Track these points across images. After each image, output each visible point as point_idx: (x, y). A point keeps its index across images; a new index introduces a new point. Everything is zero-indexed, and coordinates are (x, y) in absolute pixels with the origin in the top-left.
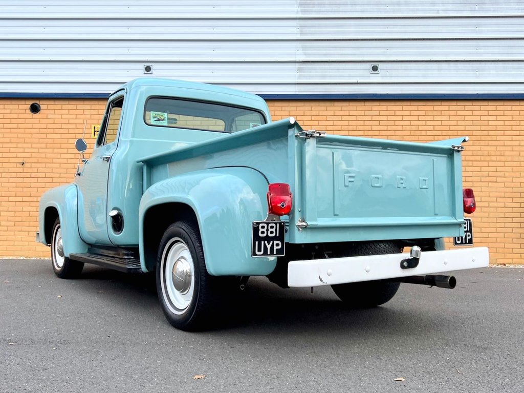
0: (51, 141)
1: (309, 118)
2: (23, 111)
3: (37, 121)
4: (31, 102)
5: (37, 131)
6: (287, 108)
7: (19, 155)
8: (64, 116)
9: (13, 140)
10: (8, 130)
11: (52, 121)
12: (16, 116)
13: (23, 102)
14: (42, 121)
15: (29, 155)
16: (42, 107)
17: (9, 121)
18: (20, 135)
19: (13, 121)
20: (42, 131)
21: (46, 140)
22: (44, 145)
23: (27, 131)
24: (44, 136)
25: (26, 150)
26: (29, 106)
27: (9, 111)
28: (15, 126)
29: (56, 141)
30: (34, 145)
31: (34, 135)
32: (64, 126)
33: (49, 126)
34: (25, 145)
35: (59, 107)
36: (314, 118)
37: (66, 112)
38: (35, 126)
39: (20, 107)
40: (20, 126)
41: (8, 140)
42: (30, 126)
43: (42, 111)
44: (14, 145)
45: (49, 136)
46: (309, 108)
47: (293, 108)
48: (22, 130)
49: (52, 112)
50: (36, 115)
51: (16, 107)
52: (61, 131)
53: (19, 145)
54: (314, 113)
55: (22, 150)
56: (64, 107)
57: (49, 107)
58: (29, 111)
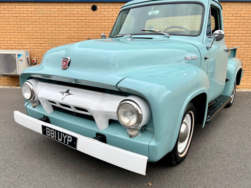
0: (103, 26)
1: (244, 12)
2: (88, 10)
3: (95, 15)
4: (92, 5)
5: (96, 21)
6: (233, 7)
7: (87, 35)
8: (110, 13)
9: (83, 26)
10: (80, 21)
11: (103, 15)
12: (84, 13)
13: (88, 4)
14: (98, 15)
15: (92, 35)
16: (98, 7)
17: (80, 15)
18: (87, 23)
19: (83, 15)
20: (98, 21)
21: (101, 26)
22: (100, 29)
23: (91, 21)
24: (99, 24)
25: (91, 32)
26: (91, 7)
27: (80, 10)
28: (84, 18)
29: (106, 26)
30: (95, 29)
31: (95, 24)
32: (110, 18)
33: (102, 18)
34: (90, 29)
35: (107, 7)
36: (247, 12)
37: (111, 10)
38: (94, 18)
39: (86, 7)
40: (87, 18)
41: (80, 26)
42: (92, 18)
43: (98, 10)
44: (84, 29)
45: (102, 24)
46: (244, 7)
47: (236, 7)
48: (87, 21)
49: (103, 10)
50: (94, 12)
51: (84, 7)
52: (109, 21)
53: (87, 29)
54: (247, 9)
55: (88, 32)
56: (110, 7)
57: (102, 7)
58: (91, 10)
